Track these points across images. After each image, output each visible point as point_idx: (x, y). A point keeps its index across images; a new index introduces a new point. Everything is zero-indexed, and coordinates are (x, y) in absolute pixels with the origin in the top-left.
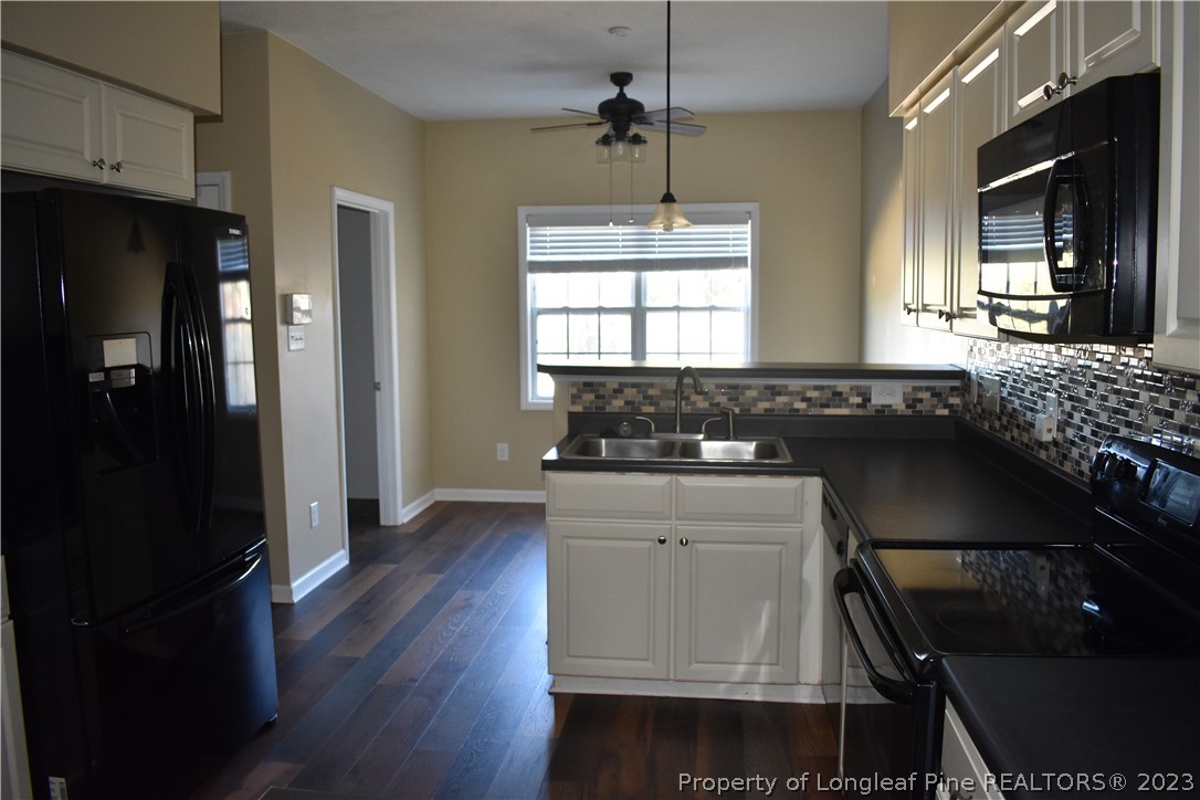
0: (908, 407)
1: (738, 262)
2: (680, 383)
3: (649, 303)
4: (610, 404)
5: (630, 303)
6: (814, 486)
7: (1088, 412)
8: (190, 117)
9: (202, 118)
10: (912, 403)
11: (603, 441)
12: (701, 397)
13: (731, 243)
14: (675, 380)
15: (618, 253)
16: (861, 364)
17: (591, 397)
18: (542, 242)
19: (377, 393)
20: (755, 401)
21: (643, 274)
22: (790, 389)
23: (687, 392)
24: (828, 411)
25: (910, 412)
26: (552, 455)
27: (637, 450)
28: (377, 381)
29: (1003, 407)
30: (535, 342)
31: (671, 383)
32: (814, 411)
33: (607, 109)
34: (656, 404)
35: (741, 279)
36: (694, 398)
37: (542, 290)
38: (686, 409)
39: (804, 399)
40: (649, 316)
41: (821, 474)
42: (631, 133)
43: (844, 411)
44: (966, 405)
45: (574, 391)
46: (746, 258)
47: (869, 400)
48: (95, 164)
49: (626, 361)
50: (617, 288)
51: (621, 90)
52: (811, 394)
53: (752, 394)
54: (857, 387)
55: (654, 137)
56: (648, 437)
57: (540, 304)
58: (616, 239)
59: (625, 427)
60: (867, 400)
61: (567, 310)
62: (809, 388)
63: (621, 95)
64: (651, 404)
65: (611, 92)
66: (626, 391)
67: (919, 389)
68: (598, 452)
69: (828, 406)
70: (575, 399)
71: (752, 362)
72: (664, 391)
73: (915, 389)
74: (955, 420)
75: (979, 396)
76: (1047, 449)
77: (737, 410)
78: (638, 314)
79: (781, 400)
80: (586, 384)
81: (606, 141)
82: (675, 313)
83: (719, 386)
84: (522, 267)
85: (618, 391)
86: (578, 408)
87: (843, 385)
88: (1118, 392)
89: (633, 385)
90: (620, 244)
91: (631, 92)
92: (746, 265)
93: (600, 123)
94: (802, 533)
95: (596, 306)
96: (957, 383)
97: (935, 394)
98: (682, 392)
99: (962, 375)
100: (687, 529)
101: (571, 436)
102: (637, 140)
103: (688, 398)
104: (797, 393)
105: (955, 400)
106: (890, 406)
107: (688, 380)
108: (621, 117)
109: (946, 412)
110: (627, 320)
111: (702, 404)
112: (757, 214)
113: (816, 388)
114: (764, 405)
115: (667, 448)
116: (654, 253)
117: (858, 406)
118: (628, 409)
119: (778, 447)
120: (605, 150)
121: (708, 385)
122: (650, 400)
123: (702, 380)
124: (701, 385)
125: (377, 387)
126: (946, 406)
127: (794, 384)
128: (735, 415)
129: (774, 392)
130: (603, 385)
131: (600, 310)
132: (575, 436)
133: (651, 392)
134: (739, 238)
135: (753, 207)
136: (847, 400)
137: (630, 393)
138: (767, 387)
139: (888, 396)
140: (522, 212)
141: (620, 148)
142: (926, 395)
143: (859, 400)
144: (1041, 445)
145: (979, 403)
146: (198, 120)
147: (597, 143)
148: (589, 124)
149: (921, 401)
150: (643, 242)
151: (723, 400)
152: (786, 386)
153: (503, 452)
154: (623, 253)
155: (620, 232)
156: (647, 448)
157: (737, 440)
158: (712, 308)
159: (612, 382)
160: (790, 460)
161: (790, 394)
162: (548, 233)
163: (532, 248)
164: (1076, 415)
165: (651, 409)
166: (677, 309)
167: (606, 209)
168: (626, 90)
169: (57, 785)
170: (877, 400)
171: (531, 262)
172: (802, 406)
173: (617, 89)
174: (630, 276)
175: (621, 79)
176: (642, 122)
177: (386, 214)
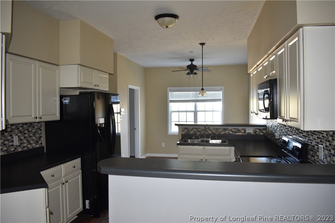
0: (254, 133)
1: (219, 100)
3: (198, 110)
4: (190, 132)
5: (194, 110)
6: (233, 148)
7: (283, 132)
8: (108, 74)
9: (110, 74)
10: (255, 132)
11: (189, 140)
12: (210, 131)
13: (217, 96)
14: (204, 127)
15: (191, 98)
16: (248, 124)
17: (186, 131)
18: (173, 95)
19: (135, 130)
20: (221, 132)
21: (197, 103)
22: (229, 129)
23: (207, 130)
24: (237, 134)
25: (255, 134)
26: (178, 142)
27: (196, 141)
28: (135, 128)
29: (272, 132)
30: (171, 119)
31: (203, 128)
32: (234, 134)
33: (189, 67)
34: (200, 132)
35: (220, 104)
36: (208, 131)
37: (173, 107)
38: (207, 133)
39: (232, 131)
40: (198, 113)
41: (234, 146)
42: (194, 72)
43: (240, 134)
44: (266, 132)
45: (183, 129)
46: (221, 99)
47: (246, 131)
48: (95, 85)
49: (193, 123)
50: (190, 106)
51: (192, 62)
52: (233, 130)
53: (221, 130)
54: (243, 129)
55: (199, 72)
56: (199, 139)
57: (173, 110)
58: (191, 95)
59: (194, 137)
61: (179, 111)
62: (233, 129)
63: (192, 64)
64: (199, 132)
65: (190, 63)
66: (194, 129)
67: (257, 129)
68: (188, 142)
69: (237, 133)
70: (183, 131)
71: (223, 123)
72: (202, 129)
73: (256, 129)
74: (264, 135)
75: (268, 130)
76: (278, 140)
77: (217, 134)
78: (195, 112)
79: (227, 131)
80: (185, 128)
81: (188, 74)
83: (213, 128)
84: (168, 101)
85: (192, 130)
86: (184, 133)
87: (240, 128)
88: (286, 128)
89: (195, 128)
90: (191, 96)
91: (194, 63)
92: (221, 101)
93: (187, 70)
94: (230, 158)
95: (185, 110)
96: (264, 128)
97: (260, 130)
98: (206, 130)
99: (265, 126)
100: (207, 157)
101: (182, 139)
102: (195, 73)
103: (207, 131)
104: (230, 130)
105: (264, 131)
106: (250, 133)
107: (207, 127)
108: (192, 69)
109: (262, 134)
110: (193, 113)
111: (210, 132)
112: (223, 89)
113: (234, 129)
114: (223, 133)
115: (203, 141)
116: (199, 98)
117: (243, 133)
118: (194, 133)
119: (226, 141)
120: (188, 76)
121: (211, 128)
122: (199, 131)
123: (210, 127)
124: (210, 128)
125: (135, 129)
126: (262, 133)
127: (230, 128)
128: (217, 135)
129: (225, 130)
130: (189, 128)
131: (186, 111)
132: (183, 139)
133: (199, 130)
134: (219, 94)
135: (222, 87)
136: (241, 131)
137: (195, 130)
138: (224, 129)
139: (250, 131)
140: (168, 89)
141: (192, 76)
142: (258, 130)
143: (243, 131)
144: (277, 139)
145: (268, 132)
146: (109, 75)
147: (186, 74)
148: (185, 70)
149: (257, 131)
151: (214, 131)
152: (228, 128)
153: (163, 145)
154: (192, 98)
155: (191, 93)
156: (198, 141)
157: (217, 140)
158: (213, 111)
159: (191, 127)
160: (228, 143)
161: (229, 130)
162: (174, 93)
163: (170, 97)
164: (282, 133)
165: (199, 133)
166: (205, 111)
167: (188, 88)
168: (193, 63)
169: (87, 202)
170: (247, 131)
171: (170, 100)
172: (231, 133)
173: (191, 62)
174: (194, 103)
175: (192, 60)
176: (196, 69)
177: (138, 90)
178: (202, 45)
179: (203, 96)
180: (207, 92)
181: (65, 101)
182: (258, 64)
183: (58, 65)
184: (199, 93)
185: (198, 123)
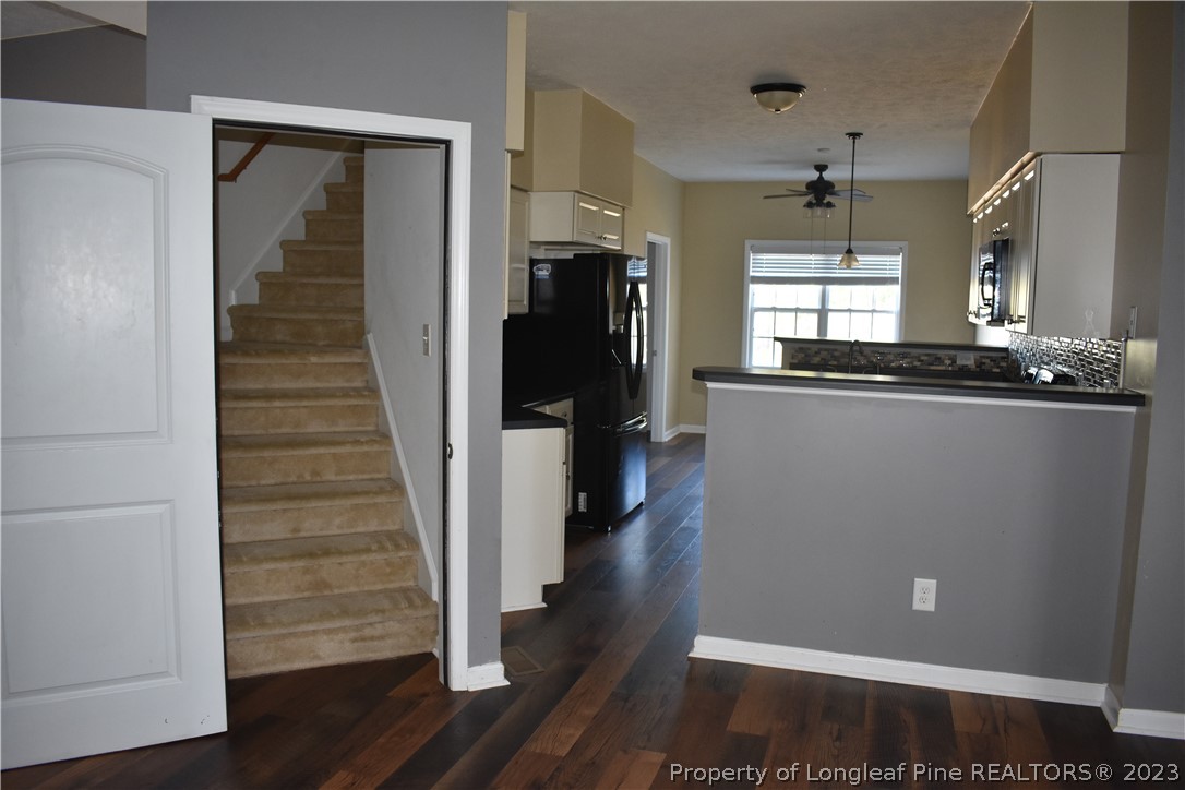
0: (977, 366)
1: (893, 281)
2: (851, 349)
3: (831, 306)
5: (818, 306)
8: (621, 209)
10: (980, 364)
13: (888, 268)
17: (803, 355)
18: (761, 263)
19: (655, 357)
21: (827, 286)
24: (932, 368)
25: (978, 370)
30: (752, 330)
31: (848, 348)
32: (924, 367)
33: (811, 186)
34: (838, 360)
35: (895, 292)
36: (859, 357)
37: (758, 295)
38: (855, 363)
39: (919, 361)
40: (830, 315)
42: (825, 201)
43: (942, 367)
44: (1007, 367)
45: (794, 352)
46: (898, 278)
47: (956, 362)
48: (599, 237)
50: (809, 295)
51: (821, 174)
52: (922, 358)
53: (892, 356)
54: (948, 355)
55: (840, 203)
57: (756, 305)
58: (811, 263)
60: (954, 362)
61: (774, 309)
62: (923, 355)
63: (821, 177)
64: (835, 360)
65: (814, 175)
67: (984, 357)
69: (933, 365)
70: (794, 356)
72: (843, 353)
73: (981, 357)
74: (1004, 375)
77: (882, 366)
78: (822, 314)
79: (906, 360)
80: (798, 349)
81: (809, 205)
82: (848, 314)
83: (873, 352)
84: (746, 280)
85: (817, 353)
86: (796, 361)
87: (941, 353)
89: (826, 350)
90: (813, 267)
91: (827, 175)
92: (898, 283)
93: (806, 195)
95: (794, 307)
96: (1004, 354)
97: (993, 360)
98: (853, 354)
99: (1005, 350)
102: (830, 205)
103: (856, 358)
104: (916, 357)
105: (1004, 364)
106: (967, 366)
107: (856, 348)
108: (820, 192)
109: (998, 370)
110: (814, 317)
111: (864, 361)
112: (906, 249)
113: (926, 355)
114: (897, 363)
116: (835, 273)
117: (949, 365)
118: (823, 362)
120: (809, 211)
121: (867, 350)
122: (835, 357)
123: (864, 348)
124: (864, 351)
125: (654, 353)
126: (999, 367)
127: (915, 352)
128: (881, 368)
129: (903, 356)
130: (809, 349)
131: (797, 310)
133: (836, 354)
134: (894, 265)
135: (904, 244)
136: (943, 362)
137: (824, 354)
138: (900, 354)
139: (967, 363)
140: (748, 243)
141: (819, 211)
142: (987, 361)
143: (950, 362)
147: (804, 206)
148: (800, 195)
149: (985, 363)
150: (828, 266)
151: (874, 359)
152: (910, 353)
154: (815, 272)
155: (814, 258)
158: (873, 311)
159: (815, 348)
161: (913, 357)
162: (766, 258)
163: (753, 267)
165: (835, 363)
166: (850, 311)
167: (808, 243)
168: (824, 174)
169: (582, 496)
170: (960, 362)
171: (753, 277)
172: (918, 364)
173: (818, 174)
174: (819, 288)
175: (821, 168)
176: (833, 194)
177: (666, 245)
178: (854, 139)
179: (849, 267)
180: (859, 258)
181: (541, 273)
182: (987, 196)
183: (526, 191)
184: (841, 261)
185: (829, 337)
